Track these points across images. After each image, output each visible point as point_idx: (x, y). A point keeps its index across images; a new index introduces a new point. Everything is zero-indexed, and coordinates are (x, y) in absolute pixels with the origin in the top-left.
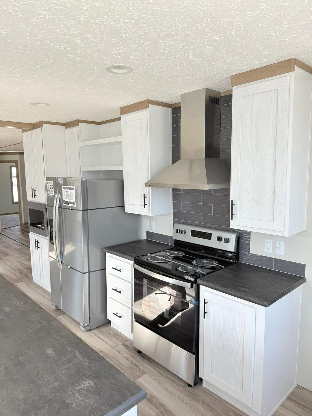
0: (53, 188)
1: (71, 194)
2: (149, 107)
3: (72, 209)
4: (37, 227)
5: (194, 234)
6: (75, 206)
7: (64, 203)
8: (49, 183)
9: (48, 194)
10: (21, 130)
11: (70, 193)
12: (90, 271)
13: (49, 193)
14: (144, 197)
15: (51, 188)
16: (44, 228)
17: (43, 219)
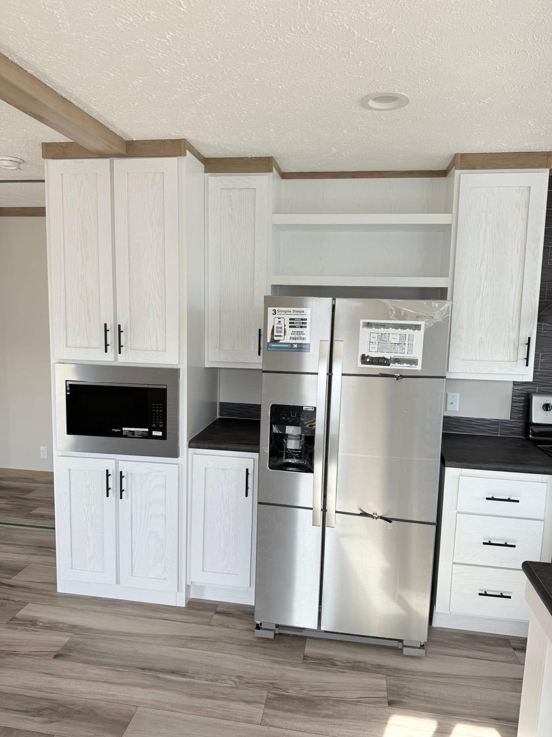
0: (308, 326)
1: (401, 338)
3: (398, 377)
4: (116, 434)
6: (419, 367)
8: (285, 311)
9: (275, 341)
11: (397, 336)
15: (292, 326)
16: (160, 434)
17: (157, 411)
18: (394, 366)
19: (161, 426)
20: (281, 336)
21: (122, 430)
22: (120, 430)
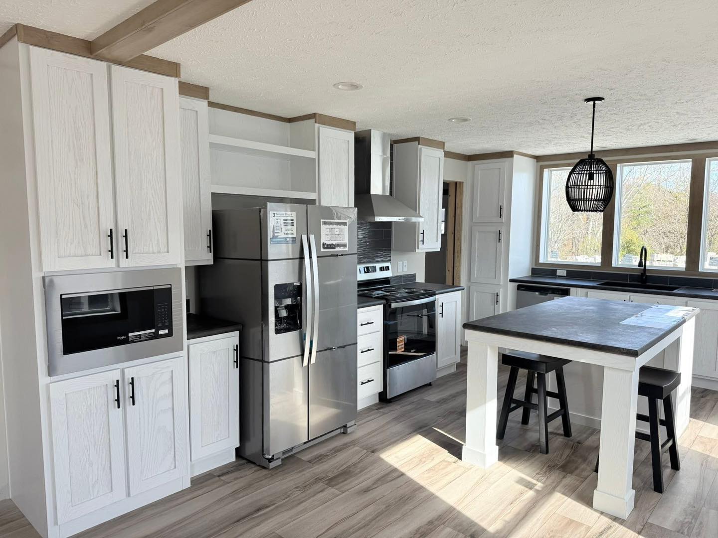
0: (295, 224)
1: (339, 231)
3: (339, 255)
6: (347, 249)
7: (324, 248)
8: (281, 214)
9: (275, 236)
15: (285, 225)
16: (166, 331)
17: (163, 310)
18: (337, 249)
19: (167, 324)
20: (279, 233)
21: (128, 337)
22: (126, 337)
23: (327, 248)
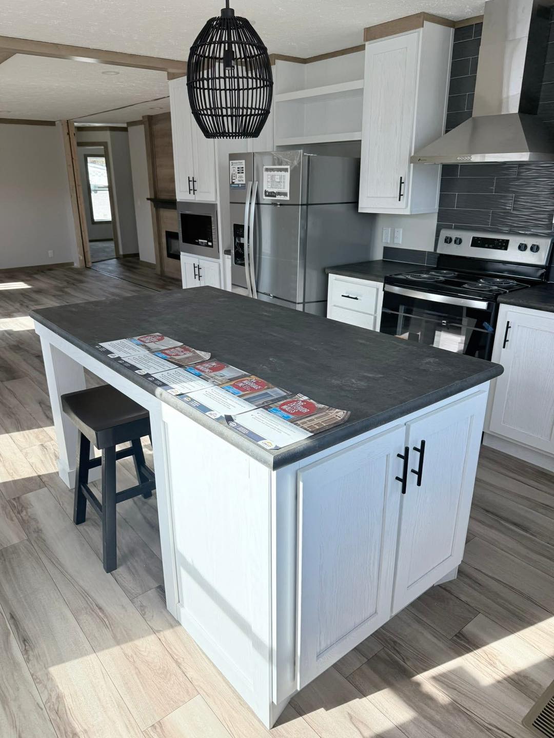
0: (244, 172)
1: (280, 178)
2: (423, 27)
3: (281, 205)
4: (198, 244)
5: (477, 243)
6: (288, 198)
7: (266, 196)
8: (235, 163)
9: (233, 183)
10: (165, 73)
11: (278, 177)
12: (306, 301)
13: (233, 181)
14: (401, 183)
15: (238, 173)
16: (211, 244)
18: (278, 198)
20: (235, 179)
21: (199, 241)
23: (268, 196)
